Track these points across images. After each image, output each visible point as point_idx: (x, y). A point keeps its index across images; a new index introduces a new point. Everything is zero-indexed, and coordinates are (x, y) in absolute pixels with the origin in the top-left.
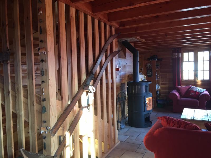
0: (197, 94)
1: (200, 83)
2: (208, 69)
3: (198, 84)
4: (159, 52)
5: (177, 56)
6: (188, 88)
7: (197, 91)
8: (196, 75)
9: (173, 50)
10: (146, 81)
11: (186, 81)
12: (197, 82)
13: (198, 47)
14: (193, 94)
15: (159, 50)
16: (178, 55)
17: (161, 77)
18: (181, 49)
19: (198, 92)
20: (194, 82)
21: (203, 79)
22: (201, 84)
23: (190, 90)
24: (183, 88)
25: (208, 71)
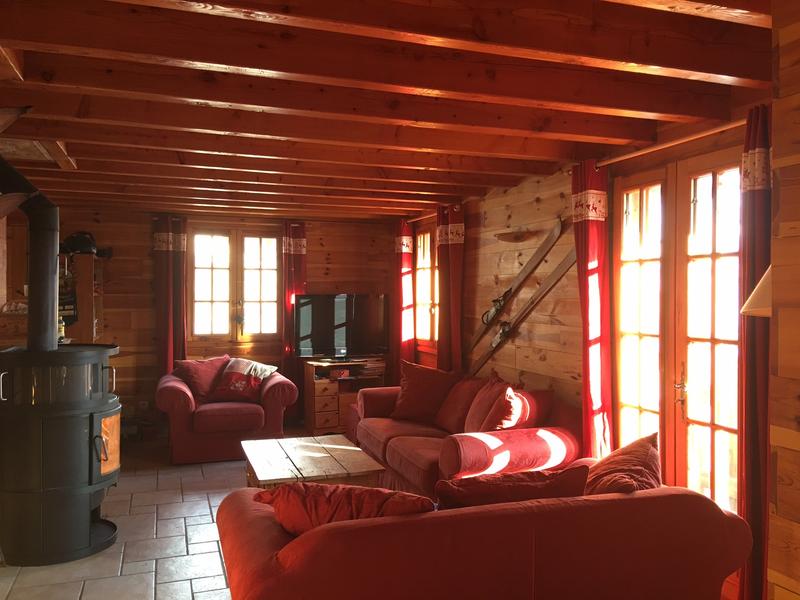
0: (252, 383)
1: (247, 346)
2: (275, 299)
3: (244, 350)
4: (98, 221)
5: (171, 246)
6: (219, 364)
7: (252, 373)
8: (237, 319)
9: (156, 219)
10: (68, 341)
11: (204, 338)
12: (240, 343)
13: (243, 220)
14: (240, 385)
15: (97, 214)
16: (177, 243)
17: (106, 326)
18: (189, 221)
19: (256, 379)
20: (231, 342)
21: (258, 332)
22: (253, 348)
23: (226, 370)
24: (203, 365)
25: (275, 304)
